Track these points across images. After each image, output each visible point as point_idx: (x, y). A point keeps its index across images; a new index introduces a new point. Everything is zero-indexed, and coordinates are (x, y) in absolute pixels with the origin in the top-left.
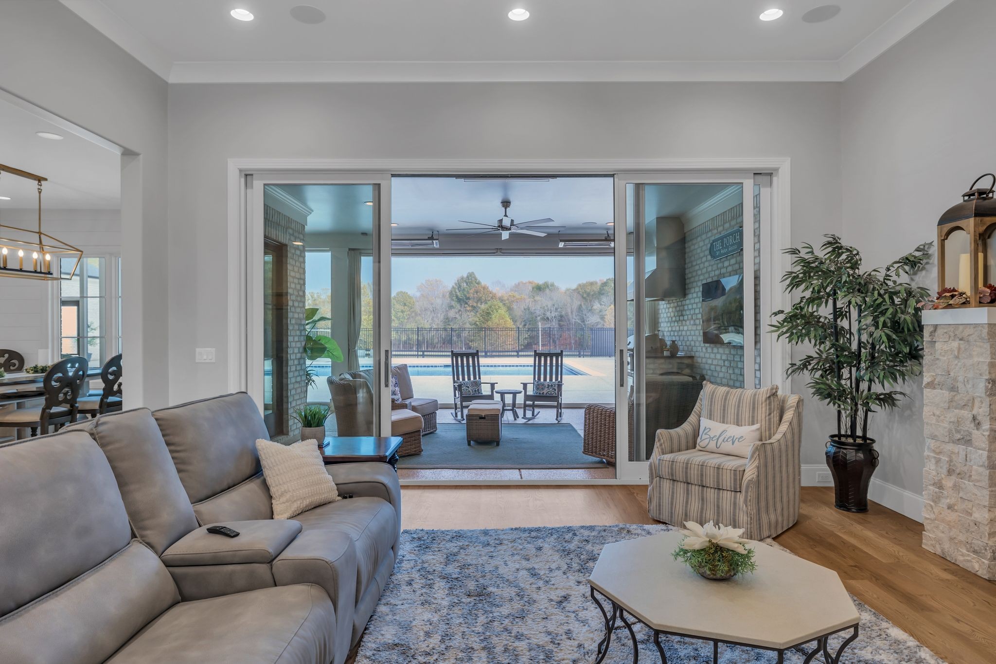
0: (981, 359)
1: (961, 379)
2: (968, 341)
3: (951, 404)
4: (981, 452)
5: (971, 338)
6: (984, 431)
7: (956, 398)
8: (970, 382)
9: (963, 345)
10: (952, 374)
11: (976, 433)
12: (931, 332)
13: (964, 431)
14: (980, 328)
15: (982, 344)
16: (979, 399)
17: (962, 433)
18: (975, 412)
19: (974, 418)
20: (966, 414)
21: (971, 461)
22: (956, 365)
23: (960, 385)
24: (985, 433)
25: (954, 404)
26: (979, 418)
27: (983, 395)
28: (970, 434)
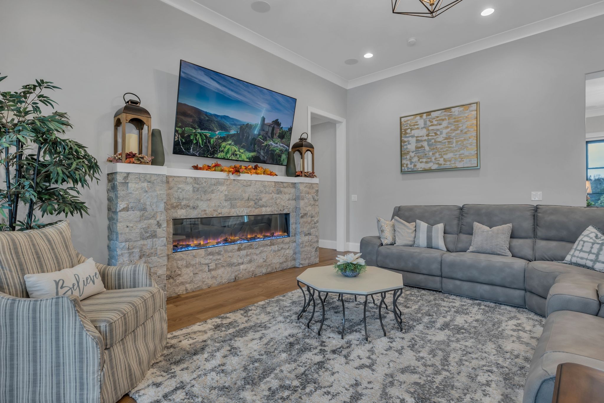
0: (161, 192)
1: (148, 203)
2: (153, 183)
3: (142, 218)
4: (162, 239)
5: (155, 182)
6: (163, 228)
7: (145, 214)
8: (154, 205)
9: (150, 185)
10: (142, 201)
11: (159, 231)
12: (125, 177)
13: (151, 231)
14: (161, 176)
15: (161, 184)
16: (160, 213)
17: (150, 232)
18: (158, 219)
19: (158, 222)
20: (153, 222)
21: (156, 245)
22: (145, 196)
23: (148, 207)
24: (164, 229)
25: (144, 218)
26: (160, 222)
27: (163, 210)
28: (155, 232)
